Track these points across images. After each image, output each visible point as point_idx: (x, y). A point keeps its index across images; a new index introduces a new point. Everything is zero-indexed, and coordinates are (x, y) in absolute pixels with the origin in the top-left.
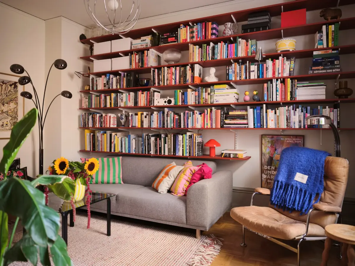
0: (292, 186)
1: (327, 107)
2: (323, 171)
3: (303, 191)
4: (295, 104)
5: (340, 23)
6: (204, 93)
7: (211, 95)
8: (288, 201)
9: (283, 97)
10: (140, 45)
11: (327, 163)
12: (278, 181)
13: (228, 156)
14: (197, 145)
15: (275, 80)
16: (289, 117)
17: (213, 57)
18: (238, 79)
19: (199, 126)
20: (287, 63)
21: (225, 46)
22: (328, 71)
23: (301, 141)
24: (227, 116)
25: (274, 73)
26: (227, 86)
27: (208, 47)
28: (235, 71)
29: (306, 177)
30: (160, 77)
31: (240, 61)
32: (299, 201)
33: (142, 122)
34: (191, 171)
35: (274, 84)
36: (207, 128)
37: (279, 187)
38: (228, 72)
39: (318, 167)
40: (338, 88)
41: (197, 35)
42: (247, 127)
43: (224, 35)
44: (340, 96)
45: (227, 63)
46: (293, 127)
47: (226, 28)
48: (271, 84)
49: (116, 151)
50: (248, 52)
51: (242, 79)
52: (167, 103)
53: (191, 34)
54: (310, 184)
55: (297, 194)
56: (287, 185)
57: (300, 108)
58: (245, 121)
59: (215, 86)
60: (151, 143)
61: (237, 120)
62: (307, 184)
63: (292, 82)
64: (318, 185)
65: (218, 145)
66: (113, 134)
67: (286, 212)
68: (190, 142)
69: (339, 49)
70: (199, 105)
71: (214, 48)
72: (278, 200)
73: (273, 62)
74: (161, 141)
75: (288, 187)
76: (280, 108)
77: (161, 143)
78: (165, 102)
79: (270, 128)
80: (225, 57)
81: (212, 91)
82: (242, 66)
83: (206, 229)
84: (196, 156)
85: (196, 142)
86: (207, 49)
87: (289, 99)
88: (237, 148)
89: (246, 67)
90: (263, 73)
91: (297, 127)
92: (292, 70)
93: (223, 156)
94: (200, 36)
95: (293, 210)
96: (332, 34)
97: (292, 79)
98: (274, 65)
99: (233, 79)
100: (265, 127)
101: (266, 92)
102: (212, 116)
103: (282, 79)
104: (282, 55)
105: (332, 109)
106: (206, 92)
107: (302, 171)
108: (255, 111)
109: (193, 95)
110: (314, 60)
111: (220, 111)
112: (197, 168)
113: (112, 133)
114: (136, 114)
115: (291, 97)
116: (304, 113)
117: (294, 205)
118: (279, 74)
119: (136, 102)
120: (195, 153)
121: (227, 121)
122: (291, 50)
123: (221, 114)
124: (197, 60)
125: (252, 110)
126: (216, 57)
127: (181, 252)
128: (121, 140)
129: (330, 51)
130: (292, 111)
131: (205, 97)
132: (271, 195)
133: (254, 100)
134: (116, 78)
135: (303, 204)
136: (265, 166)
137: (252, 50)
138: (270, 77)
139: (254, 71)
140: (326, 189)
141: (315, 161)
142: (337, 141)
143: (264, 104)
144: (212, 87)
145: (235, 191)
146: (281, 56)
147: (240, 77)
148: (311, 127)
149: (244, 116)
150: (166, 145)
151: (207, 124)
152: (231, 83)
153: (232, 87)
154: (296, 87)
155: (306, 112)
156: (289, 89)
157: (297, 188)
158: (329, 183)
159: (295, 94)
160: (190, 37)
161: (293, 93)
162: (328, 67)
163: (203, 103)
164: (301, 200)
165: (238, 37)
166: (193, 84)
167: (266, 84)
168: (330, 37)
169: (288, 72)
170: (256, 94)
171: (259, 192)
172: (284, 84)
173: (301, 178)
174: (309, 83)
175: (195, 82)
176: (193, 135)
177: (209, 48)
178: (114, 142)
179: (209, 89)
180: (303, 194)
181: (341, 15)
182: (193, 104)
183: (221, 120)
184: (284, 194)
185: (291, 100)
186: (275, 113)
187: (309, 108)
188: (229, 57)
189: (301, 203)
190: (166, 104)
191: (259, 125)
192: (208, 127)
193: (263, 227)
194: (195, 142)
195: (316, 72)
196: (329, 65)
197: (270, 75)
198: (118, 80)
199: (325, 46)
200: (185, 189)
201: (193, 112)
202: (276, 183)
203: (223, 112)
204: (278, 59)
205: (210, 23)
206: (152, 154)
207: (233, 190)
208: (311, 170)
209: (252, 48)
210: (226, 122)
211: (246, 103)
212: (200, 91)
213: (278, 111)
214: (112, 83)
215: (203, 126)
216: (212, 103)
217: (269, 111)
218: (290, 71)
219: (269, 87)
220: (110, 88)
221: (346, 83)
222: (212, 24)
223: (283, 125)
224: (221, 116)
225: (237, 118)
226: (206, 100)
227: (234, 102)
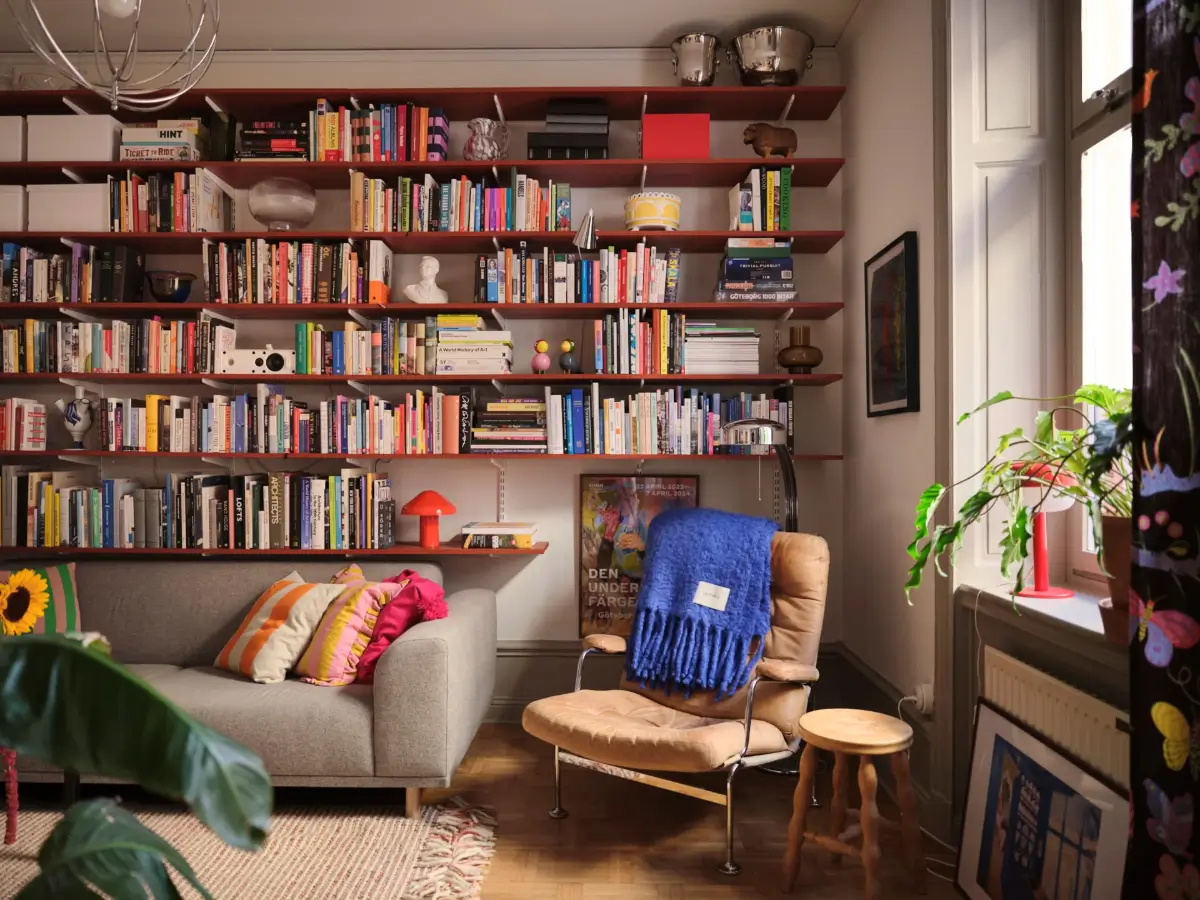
0: (689, 622)
1: (763, 396)
2: (769, 573)
3: (719, 633)
4: (683, 386)
5: (793, 167)
6: (404, 340)
7: (426, 347)
8: (679, 666)
9: (649, 364)
10: (156, 148)
11: (778, 549)
12: (648, 611)
13: (483, 542)
14: (380, 512)
15: (626, 311)
16: (664, 421)
17: (435, 223)
18: (516, 299)
19: (385, 446)
20: (659, 264)
21: (473, 190)
22: (765, 296)
23: (692, 492)
24: (478, 416)
25: (623, 291)
26: (478, 321)
27: (416, 187)
28: (505, 274)
29: (725, 592)
30: (240, 274)
31: (523, 244)
32: (711, 662)
33: (164, 433)
34: (375, 598)
35: (624, 323)
36: (414, 455)
37: (651, 628)
38: (482, 277)
39: (755, 564)
40: (788, 345)
41: (381, 143)
42: (543, 451)
43: (469, 156)
44: (792, 368)
45: (480, 246)
46: (676, 452)
47: (474, 133)
48: (615, 324)
49: (48, 544)
50: (547, 219)
51: (529, 301)
52: (265, 367)
53: (358, 138)
54: (736, 613)
55: (702, 641)
56: (674, 619)
57: (695, 397)
58: (538, 434)
59: (441, 319)
60: (201, 508)
61: (513, 429)
62: (728, 612)
63: (673, 321)
64: (758, 612)
65: (449, 509)
66: (35, 477)
67: (673, 700)
68: (354, 503)
69: (792, 239)
70: (385, 377)
71: (436, 196)
72: (651, 667)
73: (619, 258)
74: (243, 501)
75: (677, 626)
76: (641, 394)
77: (243, 507)
78: (259, 362)
79: (612, 453)
80: (472, 226)
81: (430, 334)
82: (528, 260)
83: (443, 782)
84: (376, 547)
85: (377, 500)
86: (415, 195)
87: (664, 370)
88: (505, 519)
89: (540, 266)
90: (590, 289)
91: (686, 451)
92: (672, 285)
93: (466, 545)
94: (388, 148)
95: (695, 689)
96: (775, 196)
97: (671, 312)
98: (623, 265)
99: (501, 299)
100: (597, 451)
101: (599, 347)
102: (431, 414)
103: (644, 311)
104: (644, 239)
105: (775, 401)
106: (409, 335)
107: (714, 576)
108: (569, 401)
109: (364, 344)
110: (731, 263)
111: (456, 399)
112: (394, 589)
113: (31, 474)
114: (139, 403)
115: (671, 365)
116: (705, 413)
117: (697, 674)
118: (636, 294)
119: (138, 360)
120: (373, 538)
121: (480, 433)
122: (669, 228)
123: (461, 410)
124: (379, 228)
125: (558, 398)
126: (444, 222)
127: (372, 869)
128: (71, 501)
129: (769, 243)
130: (673, 406)
131: (405, 352)
132: (629, 654)
133: (563, 367)
134: (49, 263)
135: (722, 668)
136: (591, 570)
137: (559, 214)
138: (611, 301)
139: (564, 280)
140: (778, 620)
141: (746, 545)
142: (791, 489)
143: (595, 381)
144: (429, 320)
145: (502, 652)
146: (641, 242)
147: (522, 294)
148: (724, 451)
149: (535, 419)
150: (263, 515)
151: (414, 442)
152: (493, 311)
153: (491, 324)
154: (683, 335)
155: (711, 410)
156: (665, 342)
157: (701, 625)
158: (784, 605)
159: (681, 354)
160: (353, 147)
161: (676, 353)
162: (765, 286)
163: (400, 372)
164: (716, 658)
165: (515, 170)
166: (365, 306)
167: (600, 322)
168: (770, 204)
169: (663, 292)
170: (571, 352)
171: (597, 648)
172: (651, 326)
173: (710, 596)
174: (718, 326)
175: (371, 301)
176: (366, 477)
177: (419, 191)
178: (38, 506)
179: (421, 327)
180: (718, 642)
181: (795, 148)
182: (364, 373)
183: (461, 428)
184: (666, 647)
185: (669, 372)
186: (627, 410)
187: (717, 397)
188: (487, 229)
189: (715, 666)
190: (264, 370)
191: (579, 444)
192: (419, 452)
193: (633, 746)
194: (373, 501)
195: (734, 296)
196: (767, 281)
197: (611, 296)
198: (56, 269)
199: (758, 227)
200: (358, 661)
201: (363, 402)
202: (643, 615)
203: (469, 404)
204: (634, 249)
205: (424, 111)
206: (206, 546)
207: (499, 650)
208: (739, 571)
209: (560, 209)
210: (476, 435)
211: (539, 376)
212: (391, 330)
213: (633, 405)
214: (30, 278)
215: (401, 447)
216: (431, 373)
217: (609, 402)
218: (667, 289)
219: (609, 331)
220: (18, 297)
221: (807, 331)
222: (432, 114)
223: (649, 446)
224: (461, 417)
225: (512, 423)
226: (410, 363)
227: (502, 372)
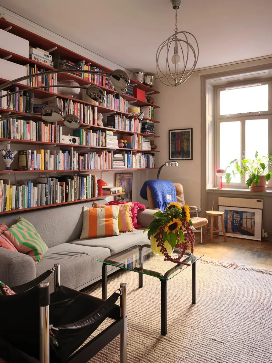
1: (151, 155)
4: (142, 152)
5: (154, 107)
7: (105, 139)
9: (138, 147)
10: (44, 60)
14: (97, 186)
15: (135, 134)
16: (140, 160)
19: (99, 167)
21: (113, 98)
22: (152, 134)
26: (112, 133)
28: (119, 122)
35: (135, 137)
42: (124, 168)
46: (142, 168)
49: (8, 210)
50: (125, 110)
52: (72, 142)
58: (123, 163)
60: (57, 189)
63: (141, 137)
66: (2, 182)
68: (92, 184)
70: (98, 148)
71: (107, 97)
74: (68, 186)
77: (68, 188)
78: (70, 140)
79: (134, 168)
80: (113, 109)
82: (122, 119)
89: (124, 121)
90: (131, 128)
92: (141, 129)
93: (111, 193)
94: (99, 81)
96: (152, 112)
98: (135, 123)
102: (107, 158)
103: (138, 134)
106: (103, 136)
108: (128, 155)
109: (94, 137)
110: (148, 125)
111: (111, 154)
115: (141, 148)
118: (137, 130)
119: (39, 136)
120: (96, 194)
126: (109, 105)
128: (16, 191)
129: (152, 122)
130: (141, 157)
131: (102, 140)
139: (127, 125)
142: (158, 175)
143: (132, 150)
149: (122, 159)
150: (73, 190)
151: (104, 166)
154: (142, 141)
155: (146, 158)
159: (142, 145)
160: (91, 78)
163: (101, 146)
165: (120, 95)
167: (132, 136)
170: (126, 143)
172: (138, 138)
174: (146, 139)
175: (95, 125)
176: (95, 176)
178: (4, 194)
179: (105, 134)
182: (94, 147)
183: (112, 162)
187: (146, 155)
188: (116, 109)
194: (96, 183)
195: (148, 133)
196: (151, 130)
197: (133, 130)
198: (10, 96)
199: (151, 119)
204: (136, 120)
209: (127, 107)
212: (99, 134)
213: (136, 156)
216: (106, 147)
217: (133, 156)
219: (133, 139)
221: (154, 141)
223: (138, 167)
225: (119, 161)
226: (103, 143)
227: (117, 147)
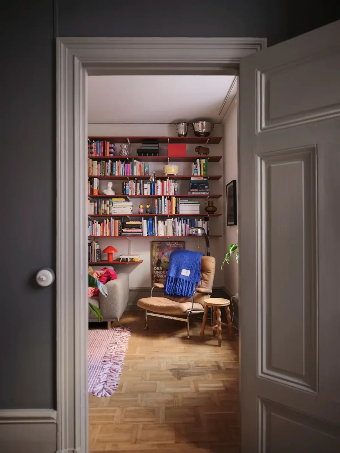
0: (180, 279)
1: (201, 220)
2: (200, 266)
3: (188, 282)
4: (179, 217)
5: (208, 158)
6: (103, 205)
7: (109, 207)
8: (177, 291)
9: (170, 211)
11: (203, 261)
12: (170, 277)
13: (125, 260)
14: (97, 252)
15: (164, 197)
16: (174, 227)
17: (111, 173)
18: (134, 194)
19: (98, 234)
20: (173, 184)
21: (122, 164)
22: (201, 193)
23: (182, 246)
24: (124, 226)
25: (163, 191)
26: (123, 200)
27: (106, 163)
28: (131, 187)
29: (189, 271)
31: (136, 179)
32: (185, 290)
34: (98, 274)
35: (163, 200)
36: (106, 236)
37: (170, 281)
38: (125, 188)
39: (197, 264)
40: (207, 206)
41: (96, 151)
42: (141, 235)
43: (121, 155)
44: (209, 212)
45: (124, 179)
46: (177, 235)
47: (122, 148)
48: (161, 201)
50: (142, 172)
51: (137, 194)
53: (90, 150)
54: (192, 277)
55: (183, 284)
56: (176, 279)
57: (182, 220)
58: (140, 230)
59: (113, 199)
61: (133, 229)
62: (190, 277)
63: (176, 200)
64: (197, 277)
65: (116, 251)
67: (176, 299)
68: (90, 250)
69: (208, 178)
70: (98, 215)
71: (112, 166)
72: (170, 291)
73: (162, 183)
75: (177, 280)
76: (168, 220)
79: (160, 235)
80: (122, 174)
81: (110, 203)
82: (137, 183)
83: (117, 320)
84: (96, 261)
85: (96, 249)
86: (106, 165)
87: (174, 213)
88: (131, 253)
89: (141, 185)
90: (154, 191)
91: (180, 235)
92: (176, 190)
93: (121, 261)
94: (98, 153)
95: (181, 296)
96: (204, 166)
97: (176, 197)
98: (163, 185)
99: (130, 194)
100: (156, 235)
101: (157, 207)
102: (111, 225)
103: (169, 197)
104: (169, 178)
105: (204, 221)
106: (105, 204)
107: (186, 267)
108: (149, 221)
109: (92, 206)
110: (192, 184)
111: (118, 221)
112: (103, 272)
115: (176, 212)
116: (185, 224)
117: (182, 292)
118: (166, 192)
120: (95, 259)
121: (124, 230)
122: (175, 175)
123: (119, 224)
124: (96, 174)
125: (145, 221)
126: (114, 173)
129: (202, 179)
130: (177, 223)
131: (104, 208)
132: (164, 288)
133: (147, 212)
135: (188, 291)
137: (145, 171)
138: (160, 195)
139: (147, 189)
140: (202, 279)
141: (195, 259)
142: (208, 245)
143: (156, 216)
144: (110, 199)
146: (168, 178)
147: (136, 193)
148: (190, 235)
149: (139, 226)
151: (106, 233)
152: (128, 197)
153: (127, 200)
154: (179, 203)
155: (187, 224)
156: (174, 205)
157: (183, 280)
158: (204, 275)
159: (178, 209)
160: (89, 152)
161: (177, 208)
162: (201, 190)
163: (102, 214)
164: (187, 289)
165: (133, 159)
166: (92, 196)
167: (157, 200)
168: (202, 168)
169: (174, 192)
170: (149, 208)
171: (156, 287)
172: (171, 201)
173: (185, 273)
174: (189, 201)
175: (94, 194)
176: (93, 242)
177: (107, 164)
179: (108, 201)
180: (187, 284)
181: (209, 153)
182: (92, 214)
183: (119, 229)
184: (174, 286)
185: (176, 213)
186: (164, 224)
187: (188, 220)
188: (126, 175)
189: (186, 290)
191: (151, 233)
192: (108, 235)
194: (95, 249)
195: (193, 193)
196: (201, 189)
197: (160, 193)
199: (199, 175)
200: (94, 291)
201: (92, 222)
202: (168, 278)
203: (121, 222)
204: (166, 180)
205: (108, 143)
208: (193, 266)
209: (146, 169)
210: (123, 231)
211: (140, 215)
212: (99, 202)
213: (166, 222)
215: (102, 234)
216: (111, 214)
217: (159, 222)
218: (175, 191)
219: (159, 203)
221: (212, 202)
222: (111, 144)
223: (170, 234)
224: (119, 226)
225: (133, 228)
226: (105, 211)
227: (130, 214)
